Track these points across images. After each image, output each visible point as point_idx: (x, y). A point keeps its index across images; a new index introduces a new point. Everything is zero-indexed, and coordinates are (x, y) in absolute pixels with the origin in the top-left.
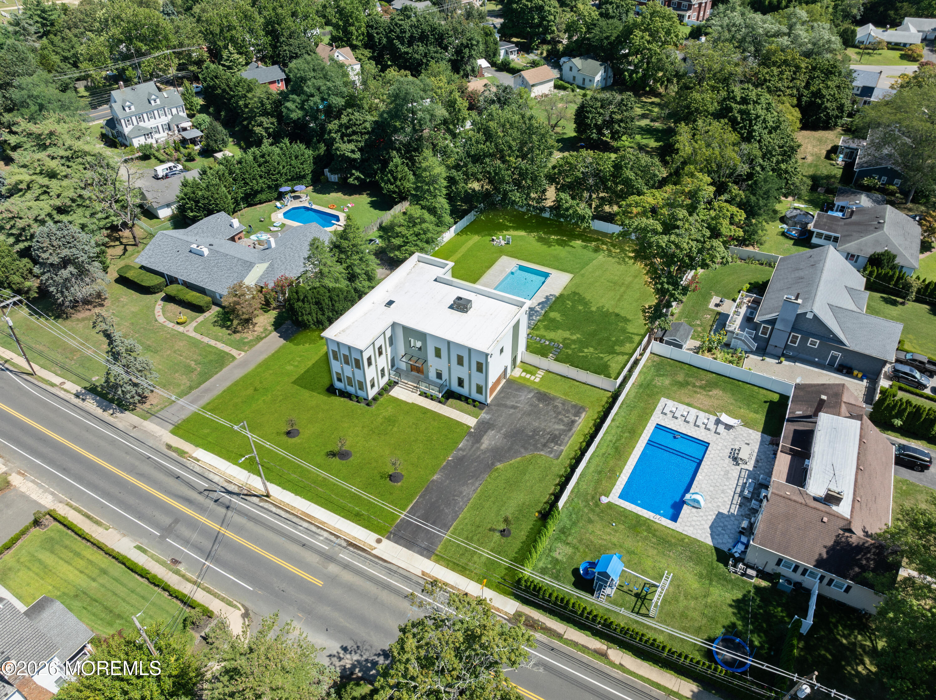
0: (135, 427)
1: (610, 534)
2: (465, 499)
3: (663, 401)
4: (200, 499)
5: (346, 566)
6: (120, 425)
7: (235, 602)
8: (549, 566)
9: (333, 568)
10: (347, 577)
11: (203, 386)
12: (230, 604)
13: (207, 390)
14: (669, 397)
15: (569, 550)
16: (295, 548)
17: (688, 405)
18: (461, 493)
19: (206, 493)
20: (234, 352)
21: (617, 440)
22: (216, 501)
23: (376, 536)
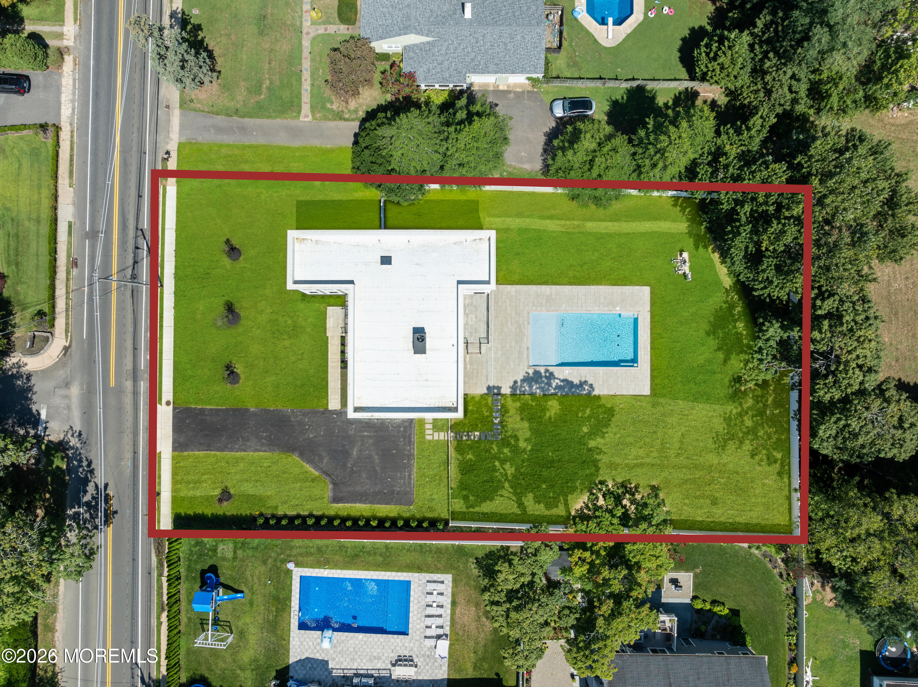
0: (168, 107)
1: (260, 581)
2: (243, 447)
3: (448, 578)
4: (131, 232)
5: (135, 393)
6: (163, 91)
7: (69, 334)
8: (208, 546)
9: (129, 384)
10: (128, 400)
11: (246, 120)
12: (67, 331)
13: (243, 129)
14: (454, 581)
15: (230, 555)
16: (129, 344)
17: (454, 603)
18: (248, 440)
19: (140, 233)
20: (306, 109)
21: (369, 553)
22: (137, 248)
23: (171, 399)
